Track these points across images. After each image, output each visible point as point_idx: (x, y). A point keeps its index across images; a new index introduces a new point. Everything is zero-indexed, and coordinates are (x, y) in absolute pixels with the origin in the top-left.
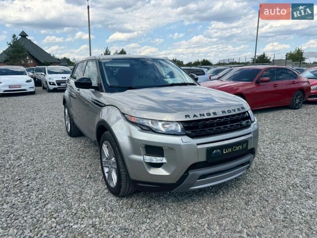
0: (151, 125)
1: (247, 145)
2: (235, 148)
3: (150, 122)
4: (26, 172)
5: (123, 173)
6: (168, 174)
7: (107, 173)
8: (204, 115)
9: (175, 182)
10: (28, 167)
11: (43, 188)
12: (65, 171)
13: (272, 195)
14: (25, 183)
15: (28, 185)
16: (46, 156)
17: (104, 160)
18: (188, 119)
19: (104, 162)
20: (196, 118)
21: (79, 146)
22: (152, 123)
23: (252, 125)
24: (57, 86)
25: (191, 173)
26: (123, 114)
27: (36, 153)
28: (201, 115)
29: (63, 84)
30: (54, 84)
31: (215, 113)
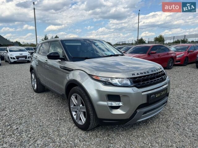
0: (110, 81)
1: (167, 91)
2: (161, 93)
3: (110, 79)
4: (13, 119)
5: (92, 115)
6: (124, 113)
7: (75, 115)
8: (142, 73)
9: (128, 118)
10: (12, 115)
11: (29, 129)
12: (41, 116)
13: (180, 121)
14: (15, 127)
15: (17, 129)
16: (23, 107)
17: (72, 106)
18: (134, 76)
19: (72, 108)
20: (138, 76)
21: (45, 99)
22: (111, 80)
23: (167, 79)
24: (16, 60)
25: (138, 111)
26: (89, 75)
27: (15, 105)
28: (141, 73)
29: (21, 58)
30: (14, 59)
31: (148, 72)
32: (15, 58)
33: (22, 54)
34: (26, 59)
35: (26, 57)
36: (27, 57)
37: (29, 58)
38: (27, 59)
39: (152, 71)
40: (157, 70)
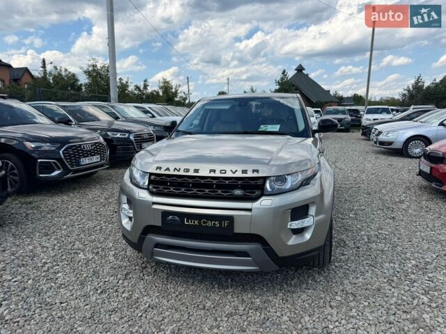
2: (204, 222)
6: (129, 229)
20: (167, 172)
23: (261, 200)
31: (196, 171)
39: (211, 171)
40: (234, 173)
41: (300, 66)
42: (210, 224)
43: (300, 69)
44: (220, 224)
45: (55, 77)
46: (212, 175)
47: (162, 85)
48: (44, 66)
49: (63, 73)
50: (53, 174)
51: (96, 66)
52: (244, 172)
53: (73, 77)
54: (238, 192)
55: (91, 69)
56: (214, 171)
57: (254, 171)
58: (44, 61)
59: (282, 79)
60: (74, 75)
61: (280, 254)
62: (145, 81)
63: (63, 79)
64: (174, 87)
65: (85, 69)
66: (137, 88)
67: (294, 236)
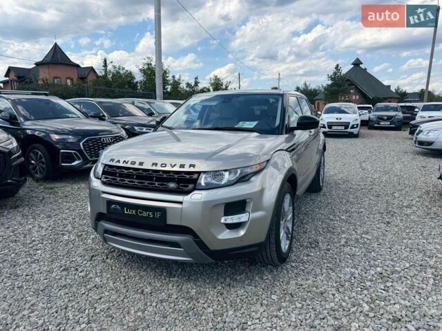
2: (140, 213)
20: (117, 164)
29: (336, 127)
30: (324, 127)
31: (141, 164)
32: (326, 126)
33: (340, 119)
34: (345, 129)
35: (346, 125)
36: (350, 126)
37: (353, 127)
38: (349, 130)
39: (153, 164)
40: (173, 167)
41: (358, 59)
42: (145, 214)
43: (357, 64)
44: (154, 214)
45: (114, 75)
46: (154, 168)
47: (213, 81)
48: (105, 65)
49: (121, 72)
50: (74, 164)
51: (151, 64)
52: (182, 166)
53: (130, 75)
54: (172, 185)
55: (146, 67)
56: (156, 164)
57: (191, 166)
58: (105, 61)
59: (335, 74)
60: (130, 73)
61: (212, 248)
62: (196, 78)
63: (121, 76)
64: (224, 83)
65: (141, 67)
66: (188, 85)
67: (228, 230)
